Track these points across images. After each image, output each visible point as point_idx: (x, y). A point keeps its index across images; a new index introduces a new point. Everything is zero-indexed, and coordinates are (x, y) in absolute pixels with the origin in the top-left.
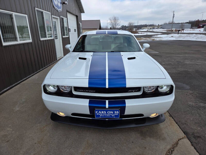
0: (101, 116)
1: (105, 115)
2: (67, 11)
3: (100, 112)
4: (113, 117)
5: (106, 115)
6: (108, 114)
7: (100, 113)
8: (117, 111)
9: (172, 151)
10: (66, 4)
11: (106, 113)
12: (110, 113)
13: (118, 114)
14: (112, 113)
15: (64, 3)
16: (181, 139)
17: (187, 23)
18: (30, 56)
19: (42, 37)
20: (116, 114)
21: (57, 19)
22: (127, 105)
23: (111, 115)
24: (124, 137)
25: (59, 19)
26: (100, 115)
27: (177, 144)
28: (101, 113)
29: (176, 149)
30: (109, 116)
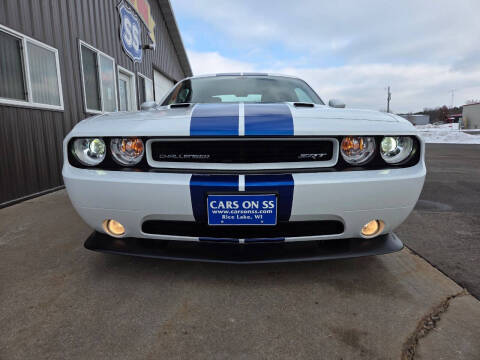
0: (224, 217)
1: (235, 215)
2: (155, 68)
3: (221, 203)
4: (259, 220)
5: (240, 215)
6: (244, 209)
7: (221, 209)
8: (268, 199)
9: (434, 322)
10: (152, 49)
11: (237, 206)
12: (250, 209)
13: (274, 210)
14: (257, 206)
15: (147, 47)
16: (454, 297)
17: (420, 113)
18: (56, 142)
19: (90, 107)
20: (268, 209)
21: (129, 76)
22: (296, 183)
23: (252, 215)
24: (291, 293)
25: (134, 78)
26: (221, 215)
27: (445, 305)
28: (225, 205)
29: (444, 317)
30: (248, 217)
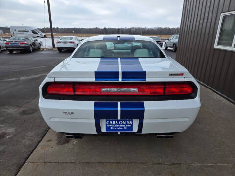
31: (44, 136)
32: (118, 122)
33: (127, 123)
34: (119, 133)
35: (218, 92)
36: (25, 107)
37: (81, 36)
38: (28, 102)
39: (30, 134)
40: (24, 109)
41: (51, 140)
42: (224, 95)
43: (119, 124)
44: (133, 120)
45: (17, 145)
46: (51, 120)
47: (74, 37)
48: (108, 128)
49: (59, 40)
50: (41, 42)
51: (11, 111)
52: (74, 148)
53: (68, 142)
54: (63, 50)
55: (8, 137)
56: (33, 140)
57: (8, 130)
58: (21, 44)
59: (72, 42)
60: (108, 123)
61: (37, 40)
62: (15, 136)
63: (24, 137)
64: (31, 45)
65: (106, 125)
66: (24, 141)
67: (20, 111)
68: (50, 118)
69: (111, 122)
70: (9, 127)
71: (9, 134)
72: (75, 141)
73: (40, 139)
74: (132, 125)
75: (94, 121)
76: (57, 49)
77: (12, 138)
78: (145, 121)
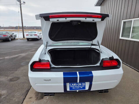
31: (27, 95)
32: (77, 84)
33: (82, 84)
34: (78, 91)
35: (124, 63)
36: (11, 76)
37: (40, 31)
38: (13, 73)
39: (17, 94)
40: (11, 78)
41: (32, 97)
42: (127, 65)
43: (77, 85)
44: (86, 83)
45: (10, 102)
46: (36, 85)
47: (37, 32)
48: (71, 88)
49: (27, 33)
50: (16, 35)
51: (2, 79)
52: (47, 102)
53: (43, 98)
54: (30, 40)
55: (3, 97)
56: (20, 98)
57: (3, 92)
58: (4, 36)
59: (35, 35)
60: (71, 85)
61: (13, 34)
62: (7, 96)
63: (13, 96)
64: (10, 37)
65: (70, 86)
66: (14, 99)
67: (8, 79)
68: (36, 84)
69: (72, 84)
70: (3, 90)
71: (4, 95)
72: (47, 97)
73: (24, 97)
74: (85, 85)
75: (63, 84)
76: (26, 39)
77: (6, 97)
78: (93, 83)
